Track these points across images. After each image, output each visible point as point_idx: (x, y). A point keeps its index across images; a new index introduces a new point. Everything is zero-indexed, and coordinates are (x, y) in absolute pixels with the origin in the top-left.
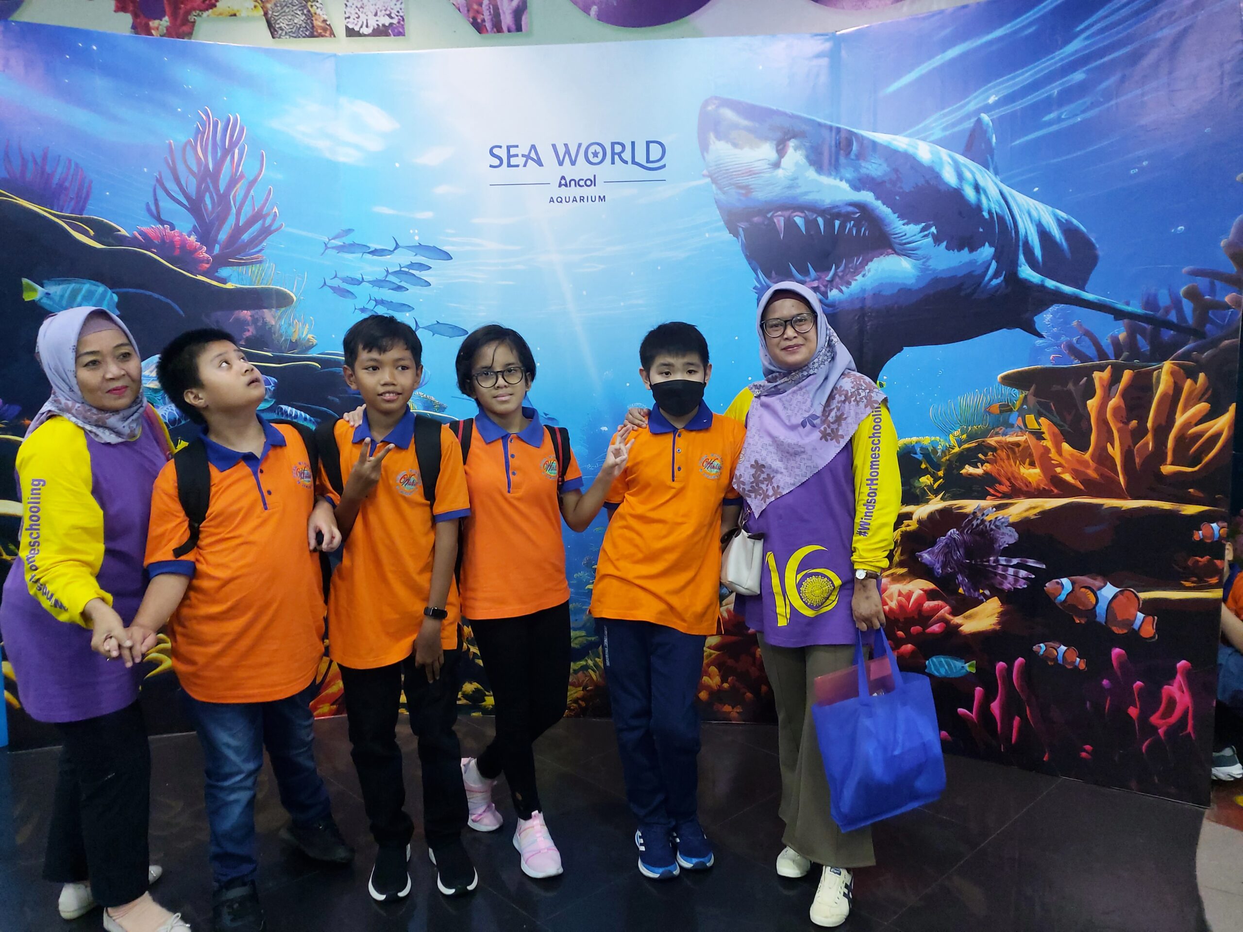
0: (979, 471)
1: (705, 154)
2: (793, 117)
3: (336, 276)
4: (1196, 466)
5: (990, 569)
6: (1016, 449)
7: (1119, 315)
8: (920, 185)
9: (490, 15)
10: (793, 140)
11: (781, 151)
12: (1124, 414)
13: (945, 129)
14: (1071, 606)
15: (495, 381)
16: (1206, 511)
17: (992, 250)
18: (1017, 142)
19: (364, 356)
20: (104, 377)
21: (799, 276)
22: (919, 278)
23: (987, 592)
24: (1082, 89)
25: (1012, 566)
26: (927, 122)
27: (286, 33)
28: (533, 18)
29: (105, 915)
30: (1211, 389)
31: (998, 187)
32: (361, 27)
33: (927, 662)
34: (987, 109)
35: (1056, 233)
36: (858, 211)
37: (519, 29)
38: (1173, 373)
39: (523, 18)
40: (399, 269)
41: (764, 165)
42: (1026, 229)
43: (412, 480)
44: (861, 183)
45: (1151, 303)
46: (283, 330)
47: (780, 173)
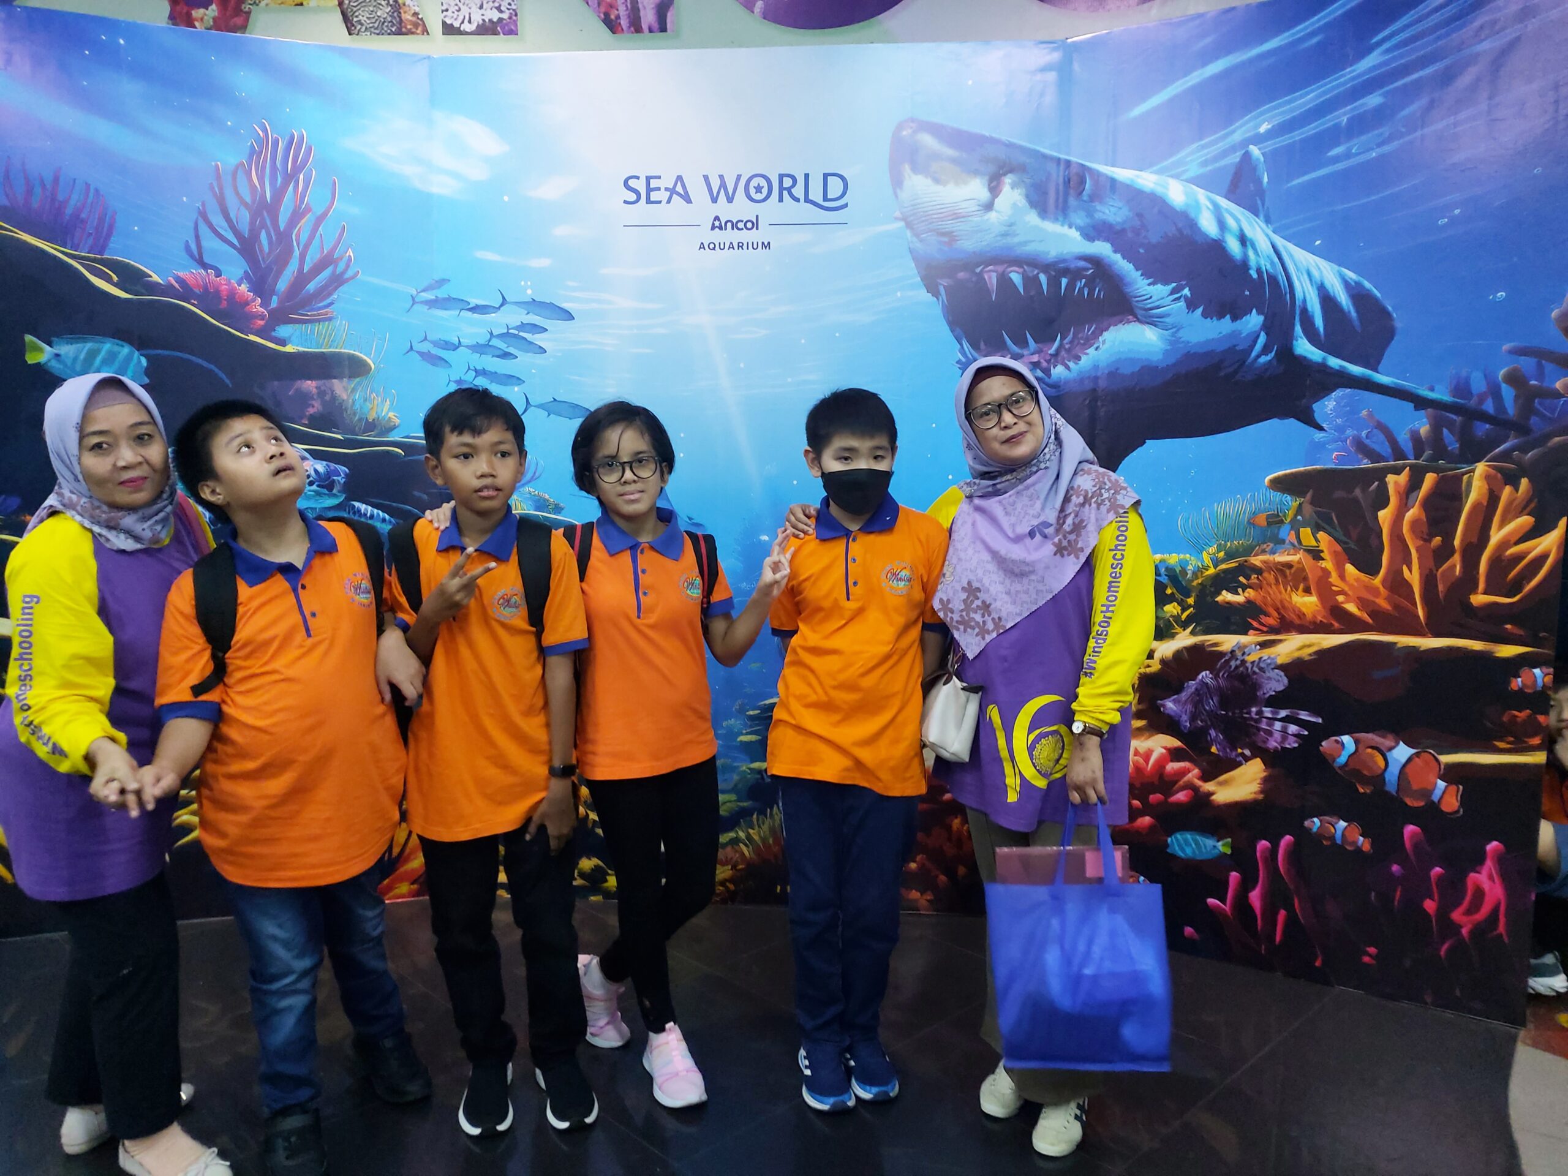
0: (1239, 599)
1: (898, 191)
2: (1010, 145)
3: (426, 339)
4: (1515, 596)
5: (1253, 723)
6: (1288, 572)
7: (1420, 403)
8: (1170, 235)
9: (627, 9)
10: (1010, 175)
11: (994, 189)
12: (1425, 529)
13: (1205, 164)
14: (1354, 771)
15: (620, 474)
16: (1527, 653)
17: (1261, 318)
18: (1295, 182)
19: (453, 440)
20: (114, 465)
21: (1015, 349)
22: (1166, 353)
23: (1247, 752)
24: (1379, 116)
25: (1280, 720)
26: (1183, 154)
27: (366, 28)
28: (681, 13)
29: (121, 1150)
30: (1536, 500)
31: (1270, 239)
32: (463, 22)
33: (1169, 840)
34: (1257, 139)
35: (1343, 299)
36: (1090, 266)
37: (663, 29)
38: (1488, 478)
39: (669, 15)
40: (506, 331)
41: (973, 207)
42: (1304, 293)
43: (513, 600)
44: (1096, 231)
45: (1461, 388)
46: (357, 406)
47: (992, 216)
